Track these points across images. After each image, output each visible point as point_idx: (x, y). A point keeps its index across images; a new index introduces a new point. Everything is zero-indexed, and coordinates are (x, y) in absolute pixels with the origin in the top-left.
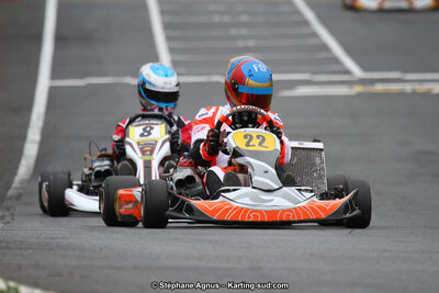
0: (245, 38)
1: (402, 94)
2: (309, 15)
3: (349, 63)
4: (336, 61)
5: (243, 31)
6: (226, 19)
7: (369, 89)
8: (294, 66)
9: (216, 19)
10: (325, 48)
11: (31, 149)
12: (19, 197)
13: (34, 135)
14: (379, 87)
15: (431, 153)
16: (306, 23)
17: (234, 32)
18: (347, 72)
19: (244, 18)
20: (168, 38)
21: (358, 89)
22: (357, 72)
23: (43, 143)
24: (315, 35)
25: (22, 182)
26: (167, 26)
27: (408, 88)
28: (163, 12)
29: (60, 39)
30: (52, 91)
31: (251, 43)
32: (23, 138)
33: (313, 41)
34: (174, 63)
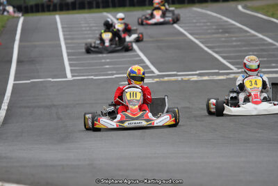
0: (105, 58)
1: (176, 81)
3: (153, 68)
4: (147, 67)
5: (104, 55)
7: (162, 79)
14: (166, 79)
15: (189, 108)
18: (152, 72)
20: (69, 60)
21: (156, 79)
22: (157, 72)
24: (138, 56)
26: (69, 54)
27: (179, 78)
28: (67, 48)
29: (19, 62)
31: (108, 60)
33: (137, 59)
34: (72, 71)
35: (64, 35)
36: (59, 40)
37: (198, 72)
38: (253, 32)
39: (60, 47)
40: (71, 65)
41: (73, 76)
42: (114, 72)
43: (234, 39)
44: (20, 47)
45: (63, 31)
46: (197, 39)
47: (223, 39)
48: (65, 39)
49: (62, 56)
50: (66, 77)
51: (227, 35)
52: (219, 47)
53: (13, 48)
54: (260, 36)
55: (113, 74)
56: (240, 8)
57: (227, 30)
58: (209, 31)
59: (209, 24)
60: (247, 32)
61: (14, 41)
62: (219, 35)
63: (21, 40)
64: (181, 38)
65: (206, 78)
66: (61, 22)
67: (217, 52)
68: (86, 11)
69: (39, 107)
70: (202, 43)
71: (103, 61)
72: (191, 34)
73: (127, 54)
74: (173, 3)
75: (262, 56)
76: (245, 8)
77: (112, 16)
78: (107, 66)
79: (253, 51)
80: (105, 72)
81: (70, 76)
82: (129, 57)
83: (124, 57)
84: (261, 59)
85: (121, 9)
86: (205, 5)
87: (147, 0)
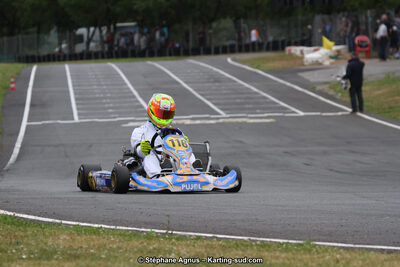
0: (109, 103)
2: (136, 93)
5: (108, 101)
6: (102, 95)
8: (129, 114)
9: (97, 96)
10: (141, 106)
11: (16, 151)
12: (7, 170)
13: (18, 145)
16: (134, 97)
17: (104, 101)
19: (109, 95)
20: (77, 104)
23: (21, 148)
24: (138, 101)
25: (11, 164)
26: (76, 99)
28: (75, 94)
29: (32, 105)
30: (28, 127)
31: (111, 105)
32: (14, 146)
33: (137, 104)
34: (79, 114)
35: (73, 82)
36: (67, 86)
37: (191, 116)
38: (241, 82)
39: (68, 92)
40: (78, 109)
41: (80, 119)
42: (116, 115)
43: (224, 87)
44: (33, 92)
45: (72, 79)
47: (214, 88)
48: (74, 86)
49: (70, 100)
50: (73, 119)
51: (217, 84)
52: (211, 94)
53: (26, 93)
54: (247, 85)
55: (115, 117)
56: (229, 60)
57: (218, 79)
60: (235, 82)
61: (28, 86)
62: (210, 84)
63: (34, 86)
64: (176, 86)
65: (198, 122)
66: (71, 71)
67: (208, 99)
68: (93, 60)
69: (49, 146)
71: (107, 105)
72: (186, 83)
73: (128, 100)
74: (170, 55)
75: (248, 103)
76: (234, 60)
77: (114, 66)
78: (110, 111)
79: (240, 98)
80: (107, 115)
81: (76, 119)
82: (131, 102)
83: (126, 102)
84: (247, 106)
85: (124, 60)
86: (198, 57)
87: (147, 52)
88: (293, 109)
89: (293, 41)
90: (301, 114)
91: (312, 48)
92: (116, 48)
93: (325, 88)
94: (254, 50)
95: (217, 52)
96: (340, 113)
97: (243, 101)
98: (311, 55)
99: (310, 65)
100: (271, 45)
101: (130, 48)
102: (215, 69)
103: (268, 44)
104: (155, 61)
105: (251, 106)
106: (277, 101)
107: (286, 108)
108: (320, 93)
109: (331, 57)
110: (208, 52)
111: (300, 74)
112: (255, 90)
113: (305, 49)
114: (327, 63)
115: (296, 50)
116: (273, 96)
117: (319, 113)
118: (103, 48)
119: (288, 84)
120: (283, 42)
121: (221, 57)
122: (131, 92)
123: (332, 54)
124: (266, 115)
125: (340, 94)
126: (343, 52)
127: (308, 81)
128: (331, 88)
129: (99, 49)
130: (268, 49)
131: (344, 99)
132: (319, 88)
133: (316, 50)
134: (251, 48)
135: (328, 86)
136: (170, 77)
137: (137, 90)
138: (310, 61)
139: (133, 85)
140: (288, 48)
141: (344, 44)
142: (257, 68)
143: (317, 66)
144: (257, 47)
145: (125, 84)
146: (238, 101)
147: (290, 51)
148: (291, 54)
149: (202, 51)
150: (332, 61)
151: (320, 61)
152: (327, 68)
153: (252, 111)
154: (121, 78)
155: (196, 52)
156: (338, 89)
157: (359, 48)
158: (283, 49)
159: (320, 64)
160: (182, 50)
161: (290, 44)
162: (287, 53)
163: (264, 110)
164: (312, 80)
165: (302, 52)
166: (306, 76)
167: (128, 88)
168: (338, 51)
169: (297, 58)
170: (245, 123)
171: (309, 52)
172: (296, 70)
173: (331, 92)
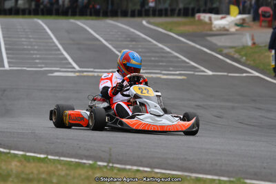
0: (36, 54)
1: (93, 76)
2: (60, 47)
3: (74, 65)
4: (70, 64)
5: (35, 52)
6: (29, 47)
7: (82, 74)
9: (25, 47)
10: (66, 59)
14: (85, 74)
16: (59, 50)
17: (32, 52)
18: (74, 68)
19: (36, 47)
20: (7, 54)
21: (77, 74)
22: (77, 68)
24: (62, 54)
26: (6, 49)
27: (96, 74)
28: (5, 44)
31: (38, 56)
33: (62, 56)
34: (9, 63)
38: (155, 42)
40: (8, 58)
41: (10, 67)
42: (43, 66)
43: (140, 46)
46: (110, 44)
47: (131, 46)
48: (4, 37)
49: (1, 50)
50: (4, 67)
51: (134, 43)
54: (160, 45)
55: (42, 67)
57: (134, 39)
58: (120, 39)
59: (119, 33)
60: (150, 42)
62: (128, 43)
64: (97, 43)
68: (20, 16)
70: (114, 47)
71: (34, 56)
72: (106, 40)
73: (54, 52)
74: (91, 15)
75: (162, 62)
76: (148, 22)
77: (41, 22)
78: (37, 61)
79: (155, 57)
80: (35, 65)
81: (7, 66)
82: (55, 54)
83: (51, 54)
84: (161, 64)
85: (49, 17)
86: (115, 18)
87: (70, 11)
88: (203, 69)
89: (202, 9)
90: (210, 73)
91: (220, 16)
92: (42, 6)
93: (231, 51)
94: (166, 15)
95: (133, 15)
96: (244, 75)
97: (157, 59)
98: (219, 22)
99: (217, 30)
100: (182, 12)
101: (55, 6)
102: (132, 30)
103: (180, 10)
104: (78, 20)
105: (164, 64)
106: (187, 60)
107: (196, 68)
108: (227, 56)
109: (237, 25)
110: (125, 14)
111: (209, 38)
112: (168, 50)
113: (213, 16)
114: (233, 29)
115: (205, 17)
116: (185, 56)
117: (226, 74)
118: (30, 5)
119: (198, 46)
120: (193, 9)
121: (137, 20)
122: (57, 46)
123: (238, 22)
124: (178, 72)
125: (244, 58)
126: (247, 20)
127: (216, 45)
128: (236, 52)
129: (27, 6)
130: (179, 15)
131: (248, 62)
132: (225, 51)
133: (222, 18)
134: (164, 12)
135: (234, 50)
136: (92, 34)
137: (61, 44)
138: (217, 27)
139: (58, 39)
140: (197, 15)
141: (249, 13)
142: (170, 31)
143: (224, 32)
144: (169, 13)
145: (51, 39)
146: (153, 59)
147: (199, 17)
148: (200, 20)
149: (119, 13)
150: (238, 28)
151: (227, 27)
152: (232, 34)
153: (166, 68)
154: (47, 33)
155: (114, 14)
156: (243, 53)
157: (262, 18)
158: (193, 15)
159: (227, 30)
160: (101, 11)
161: (199, 11)
162: (197, 18)
163: (176, 68)
164: (220, 44)
165: (210, 19)
166: (214, 40)
167: (54, 42)
168: (244, 20)
169: (206, 23)
170: (159, 78)
171: (217, 19)
172: (204, 34)
173: (236, 56)
